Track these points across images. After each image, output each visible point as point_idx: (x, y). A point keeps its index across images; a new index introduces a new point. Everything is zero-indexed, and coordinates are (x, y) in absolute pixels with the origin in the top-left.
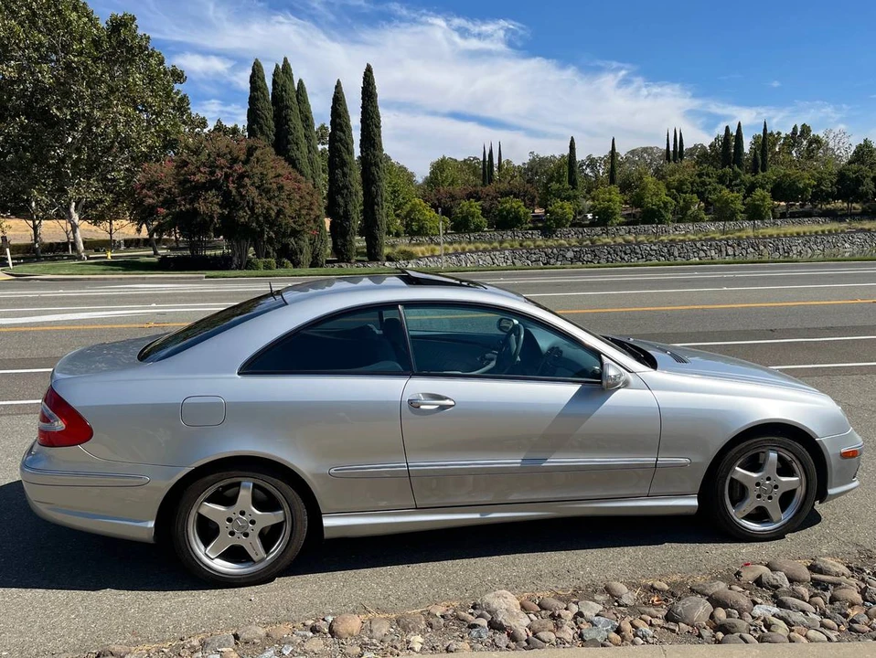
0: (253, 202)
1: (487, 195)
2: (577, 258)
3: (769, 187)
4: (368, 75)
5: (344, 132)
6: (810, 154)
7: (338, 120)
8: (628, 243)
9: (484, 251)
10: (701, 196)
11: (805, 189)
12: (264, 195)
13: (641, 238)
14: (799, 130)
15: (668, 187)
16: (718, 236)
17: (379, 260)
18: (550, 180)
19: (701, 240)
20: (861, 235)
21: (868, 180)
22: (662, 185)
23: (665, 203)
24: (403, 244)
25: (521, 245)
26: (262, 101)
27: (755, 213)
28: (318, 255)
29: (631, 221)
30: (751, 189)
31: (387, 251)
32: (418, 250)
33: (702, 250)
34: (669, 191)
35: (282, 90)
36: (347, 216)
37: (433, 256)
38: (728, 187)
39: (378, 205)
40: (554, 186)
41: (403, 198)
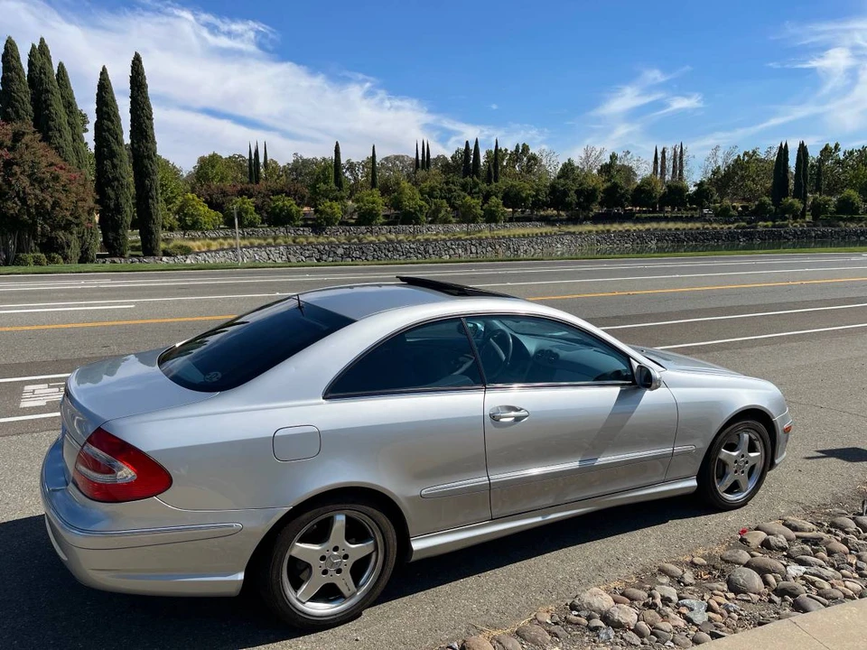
0: (24, 192)
1: (259, 193)
2: (347, 255)
3: (500, 195)
4: (137, 64)
5: (112, 122)
6: (529, 170)
7: (105, 109)
8: (391, 241)
9: (260, 246)
10: (448, 200)
11: (527, 198)
12: (37, 185)
13: (401, 237)
14: (521, 148)
15: (422, 192)
16: (463, 236)
17: (155, 255)
18: (317, 181)
19: (450, 240)
20: (569, 237)
21: (572, 192)
22: (416, 191)
23: (421, 207)
24: (178, 238)
25: (294, 242)
26: (17, 83)
27: (491, 218)
28: (87, 249)
29: (391, 221)
30: (487, 197)
31: (163, 245)
32: (194, 245)
33: (453, 249)
34: (422, 196)
35: (41, 73)
36: (118, 209)
37: (209, 251)
38: (469, 194)
39: (152, 199)
40: (322, 186)
41: (172, 193)
